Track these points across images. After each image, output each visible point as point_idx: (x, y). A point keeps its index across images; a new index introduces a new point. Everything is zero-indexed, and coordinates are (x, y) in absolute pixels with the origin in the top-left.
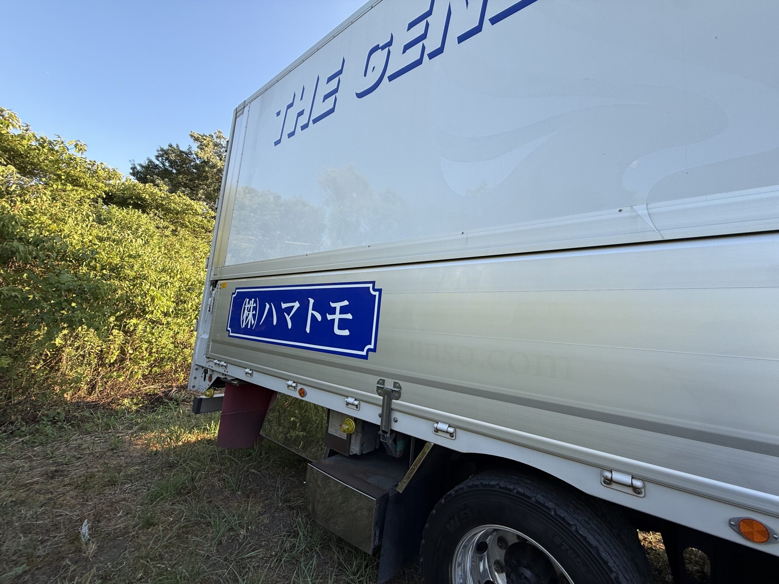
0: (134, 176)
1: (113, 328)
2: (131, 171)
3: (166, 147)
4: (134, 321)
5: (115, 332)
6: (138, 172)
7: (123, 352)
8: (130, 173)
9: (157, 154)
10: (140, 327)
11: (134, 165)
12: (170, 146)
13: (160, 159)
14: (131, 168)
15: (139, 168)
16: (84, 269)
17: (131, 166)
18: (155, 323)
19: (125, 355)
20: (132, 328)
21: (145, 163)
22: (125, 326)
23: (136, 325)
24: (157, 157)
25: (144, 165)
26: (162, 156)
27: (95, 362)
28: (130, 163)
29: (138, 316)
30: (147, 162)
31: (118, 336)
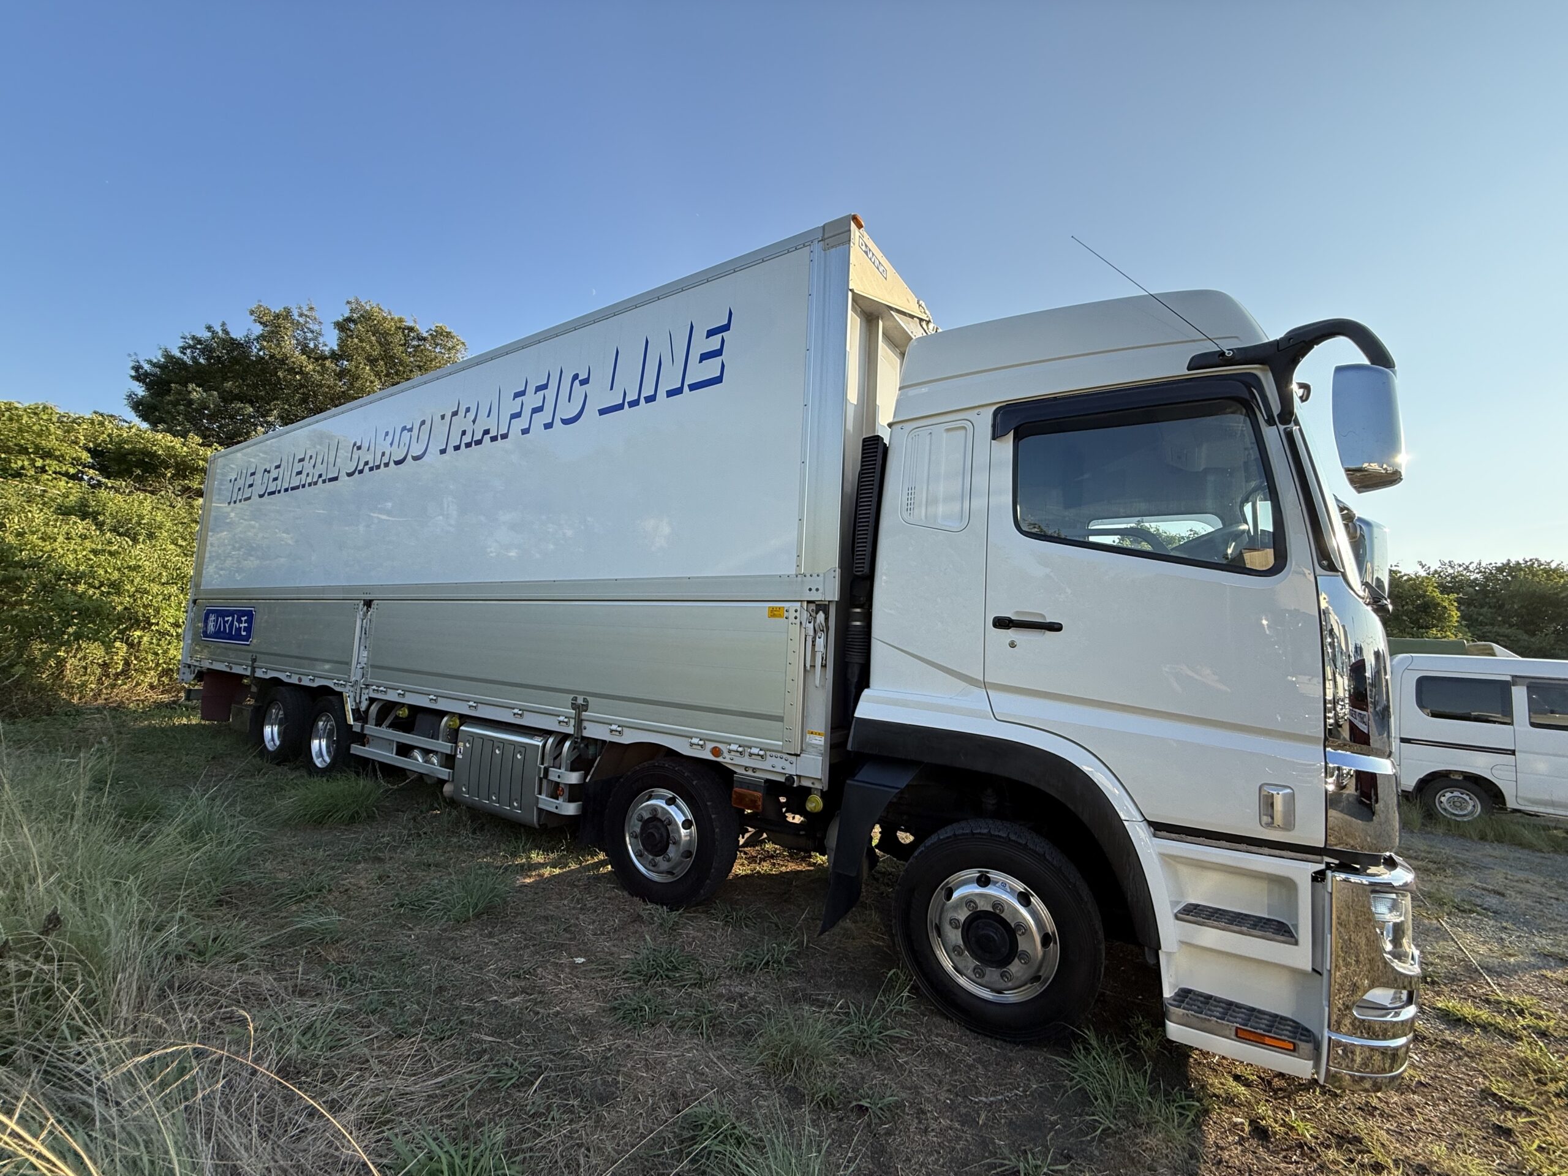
0: (139, 381)
1: (115, 641)
3: (202, 333)
4: (138, 633)
5: (118, 644)
7: (127, 663)
8: (132, 377)
10: (145, 639)
11: (138, 361)
13: (188, 351)
15: (147, 367)
16: (81, 588)
17: (132, 364)
18: (163, 634)
19: (129, 666)
20: (136, 641)
21: (159, 357)
22: (128, 639)
23: (140, 637)
24: (183, 350)
25: (155, 361)
26: (191, 347)
27: (99, 671)
29: (144, 629)
30: (162, 358)
31: (121, 648)
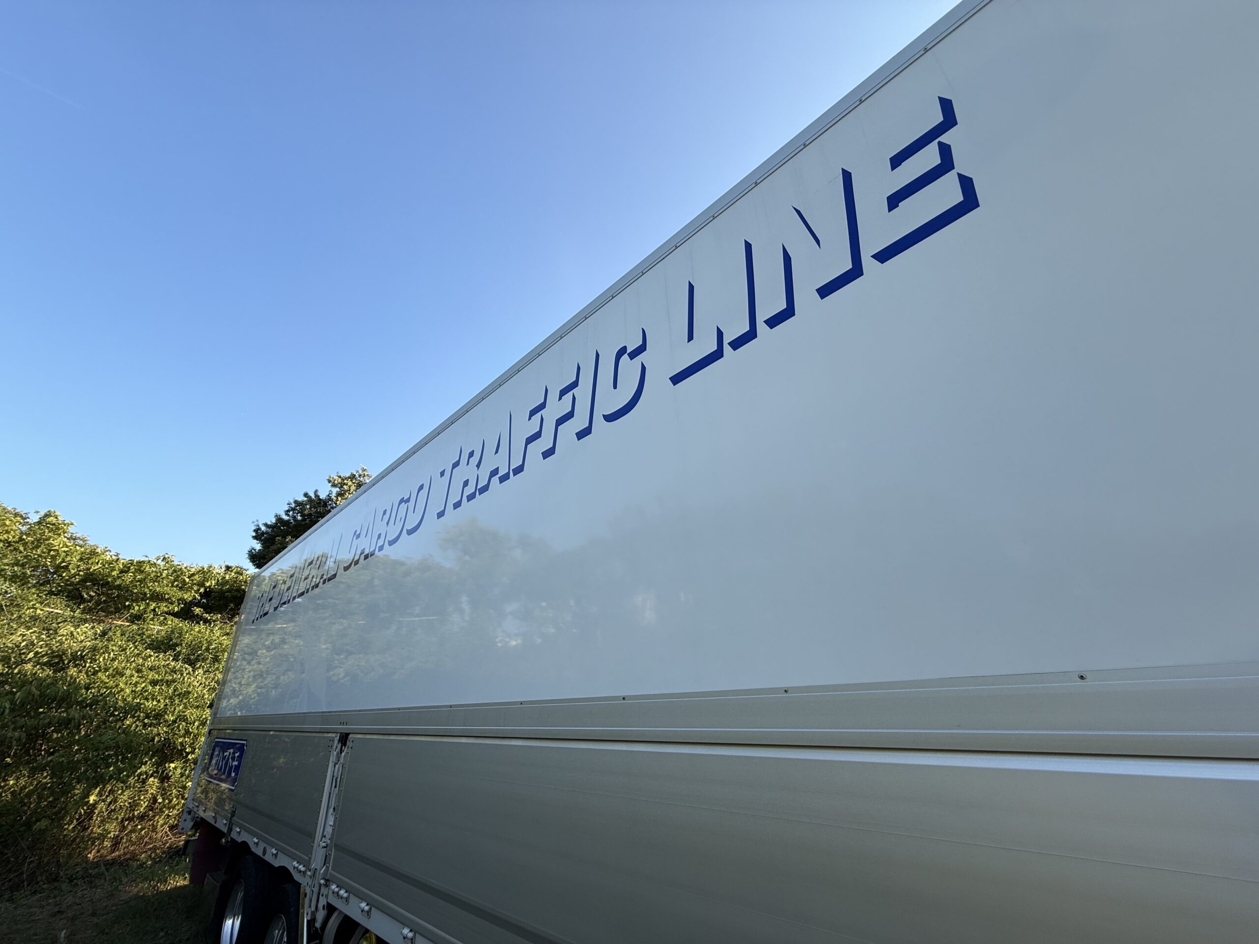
0: (257, 540)
2: (254, 534)
3: (301, 498)
4: (173, 765)
5: (151, 780)
6: (263, 534)
8: (253, 537)
9: (287, 509)
11: (258, 526)
12: (306, 495)
13: (291, 513)
14: (254, 531)
15: (263, 528)
17: (254, 528)
21: (272, 520)
22: (163, 772)
24: (288, 512)
25: (269, 523)
26: (293, 509)
28: (254, 524)
30: (274, 521)
31: (152, 784)
